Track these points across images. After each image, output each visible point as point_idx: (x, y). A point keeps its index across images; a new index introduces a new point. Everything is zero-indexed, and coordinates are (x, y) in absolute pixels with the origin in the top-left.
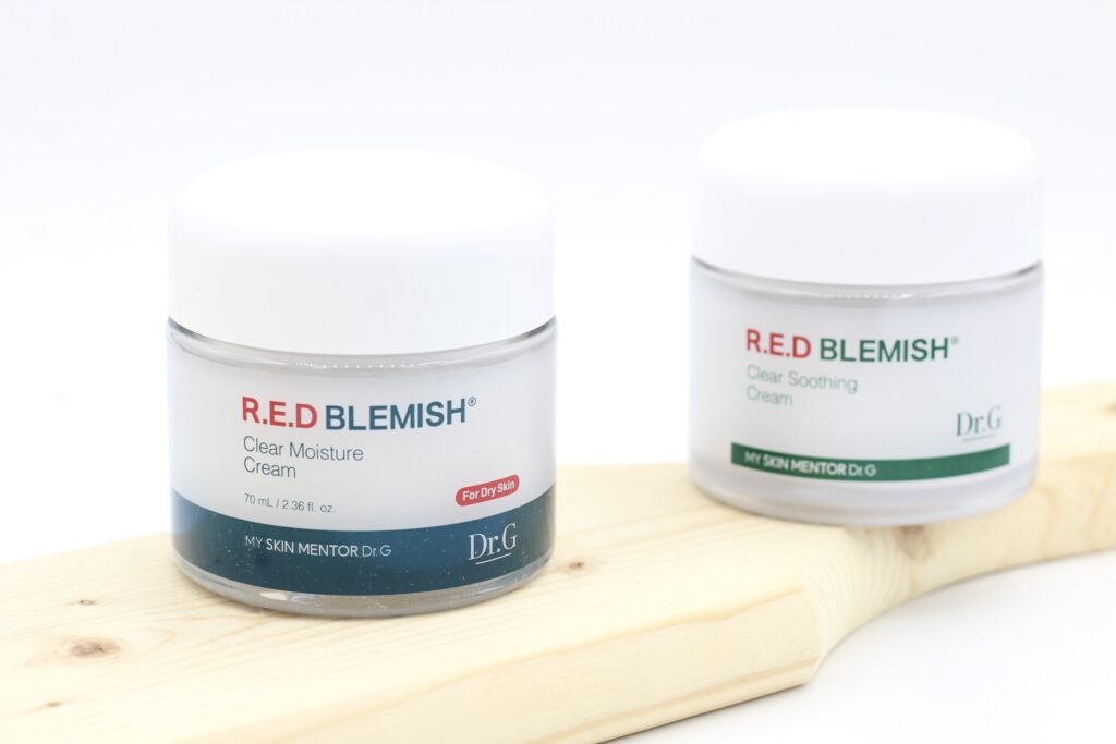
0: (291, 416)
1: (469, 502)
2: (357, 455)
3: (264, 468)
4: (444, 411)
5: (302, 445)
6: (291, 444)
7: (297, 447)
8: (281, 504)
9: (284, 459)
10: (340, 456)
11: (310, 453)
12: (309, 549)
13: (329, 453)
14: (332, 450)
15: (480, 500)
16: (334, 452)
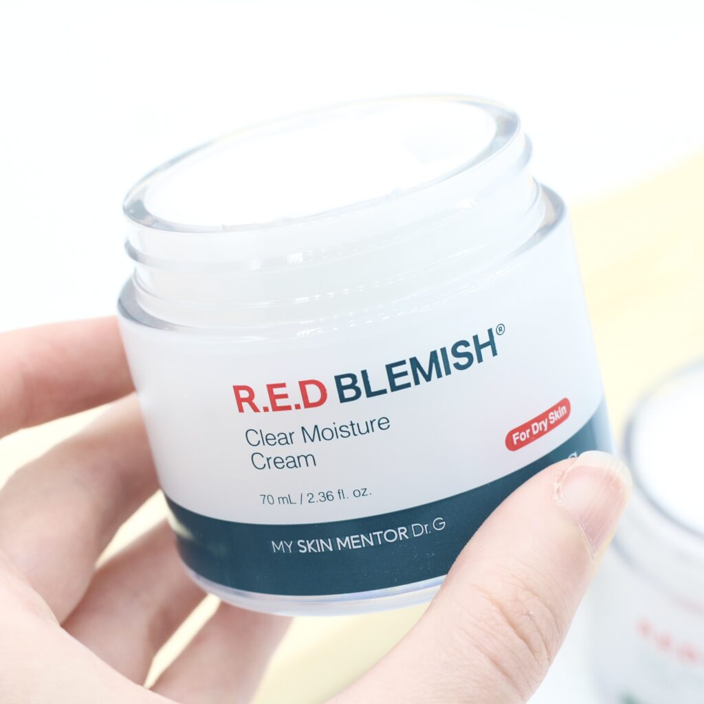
0: (295, 397)
1: (521, 444)
2: (383, 423)
3: (277, 462)
4: (472, 349)
5: (316, 427)
6: (303, 428)
7: (310, 431)
8: (306, 499)
9: (299, 447)
10: (364, 429)
11: (328, 434)
12: (350, 542)
13: (350, 429)
14: (352, 425)
15: (533, 438)
16: (355, 427)
